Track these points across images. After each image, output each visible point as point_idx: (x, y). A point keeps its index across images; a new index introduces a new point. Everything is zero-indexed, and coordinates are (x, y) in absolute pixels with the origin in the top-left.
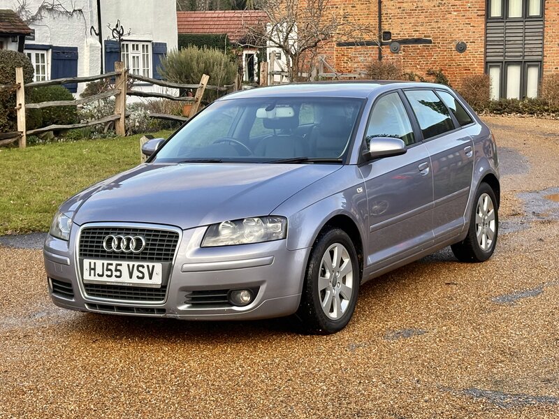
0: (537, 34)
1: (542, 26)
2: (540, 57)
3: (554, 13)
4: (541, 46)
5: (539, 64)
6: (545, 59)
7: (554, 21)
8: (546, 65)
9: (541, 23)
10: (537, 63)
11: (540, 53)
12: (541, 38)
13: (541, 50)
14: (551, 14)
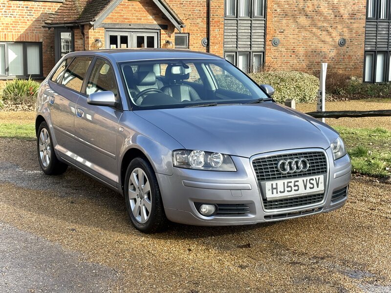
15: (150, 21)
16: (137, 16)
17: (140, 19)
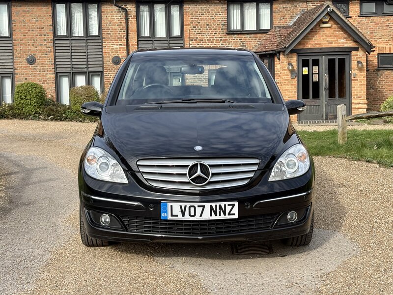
0: (7, 51)
1: (11, 45)
2: (12, 70)
3: (20, 34)
4: (11, 61)
5: (11, 75)
6: (16, 72)
7: (21, 40)
8: (17, 77)
9: (11, 42)
10: (9, 75)
11: (11, 67)
12: (11, 54)
13: (12, 64)
14: (17, 35)
15: (341, 44)
16: (328, 41)
17: (331, 43)
